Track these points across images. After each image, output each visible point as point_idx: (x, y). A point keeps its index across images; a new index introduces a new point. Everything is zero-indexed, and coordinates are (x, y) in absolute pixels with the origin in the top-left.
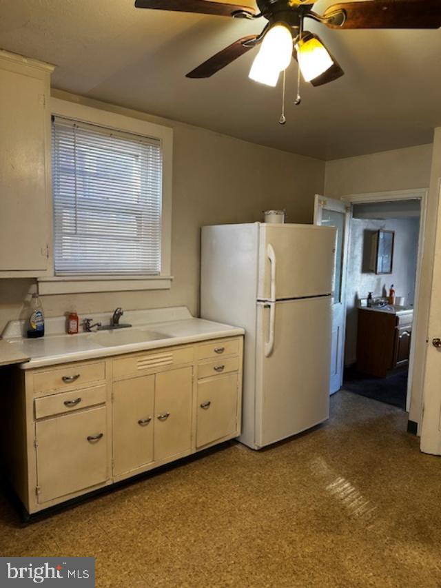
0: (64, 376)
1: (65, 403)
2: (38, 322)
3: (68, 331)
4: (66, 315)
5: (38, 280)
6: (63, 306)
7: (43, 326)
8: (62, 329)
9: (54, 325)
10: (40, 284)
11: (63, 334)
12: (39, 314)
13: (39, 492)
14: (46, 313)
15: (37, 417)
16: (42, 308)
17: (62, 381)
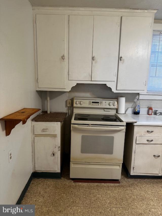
0: (148, 130)
1: (147, 140)
2: (138, 109)
3: (148, 114)
4: (148, 108)
5: (140, 94)
6: (148, 104)
7: (139, 111)
8: (146, 113)
9: (143, 111)
10: (140, 95)
11: (146, 115)
12: (139, 106)
13: (134, 169)
14: (141, 106)
15: (137, 143)
16: (140, 104)
17: (147, 132)
